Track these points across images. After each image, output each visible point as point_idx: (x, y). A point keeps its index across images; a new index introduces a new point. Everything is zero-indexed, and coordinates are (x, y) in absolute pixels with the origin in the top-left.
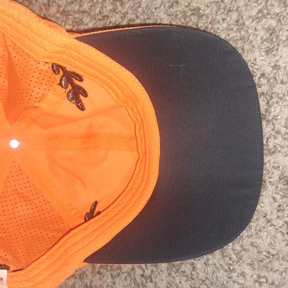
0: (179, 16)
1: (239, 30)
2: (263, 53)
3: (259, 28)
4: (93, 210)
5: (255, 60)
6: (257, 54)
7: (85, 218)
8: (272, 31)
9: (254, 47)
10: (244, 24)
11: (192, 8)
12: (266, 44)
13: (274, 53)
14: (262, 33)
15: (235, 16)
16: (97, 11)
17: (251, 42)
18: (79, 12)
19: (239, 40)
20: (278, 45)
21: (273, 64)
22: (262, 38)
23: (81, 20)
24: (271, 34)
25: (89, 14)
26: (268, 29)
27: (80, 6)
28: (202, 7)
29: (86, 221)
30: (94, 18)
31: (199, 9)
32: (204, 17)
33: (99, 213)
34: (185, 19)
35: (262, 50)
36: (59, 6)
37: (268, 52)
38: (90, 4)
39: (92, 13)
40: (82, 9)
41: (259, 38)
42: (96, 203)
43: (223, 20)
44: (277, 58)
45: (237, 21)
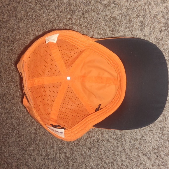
0: (108, 21)
1: (130, 23)
2: (140, 31)
3: (137, 21)
4: (99, 108)
5: (137, 34)
6: (137, 32)
7: (95, 111)
8: (142, 22)
9: (136, 29)
10: (131, 20)
11: (112, 17)
12: (141, 27)
13: (143, 30)
14: (138, 23)
15: (128, 18)
16: (78, 23)
17: (135, 27)
18: (71, 24)
19: (130, 27)
20: (145, 27)
21: (144, 35)
22: (139, 25)
23: (72, 27)
24: (142, 23)
25: (75, 24)
26: (141, 21)
27: (72, 21)
28: (116, 16)
29: (96, 111)
30: (77, 25)
31: (115, 17)
32: (117, 20)
33: (101, 109)
34: (110, 21)
35: (139, 30)
36: (64, 22)
37: (141, 30)
38: (75, 20)
39: (76, 24)
40: (72, 23)
41: (138, 25)
42: (100, 105)
43: (124, 20)
44: (145, 32)
45: (129, 20)
